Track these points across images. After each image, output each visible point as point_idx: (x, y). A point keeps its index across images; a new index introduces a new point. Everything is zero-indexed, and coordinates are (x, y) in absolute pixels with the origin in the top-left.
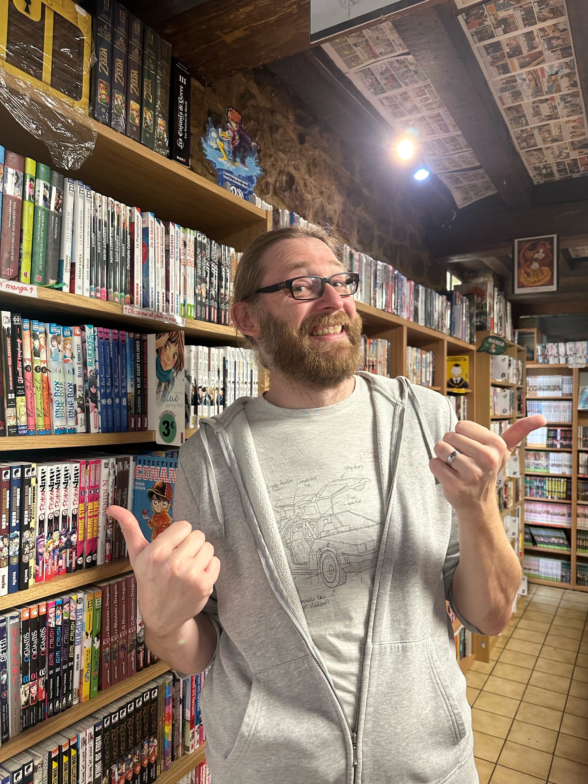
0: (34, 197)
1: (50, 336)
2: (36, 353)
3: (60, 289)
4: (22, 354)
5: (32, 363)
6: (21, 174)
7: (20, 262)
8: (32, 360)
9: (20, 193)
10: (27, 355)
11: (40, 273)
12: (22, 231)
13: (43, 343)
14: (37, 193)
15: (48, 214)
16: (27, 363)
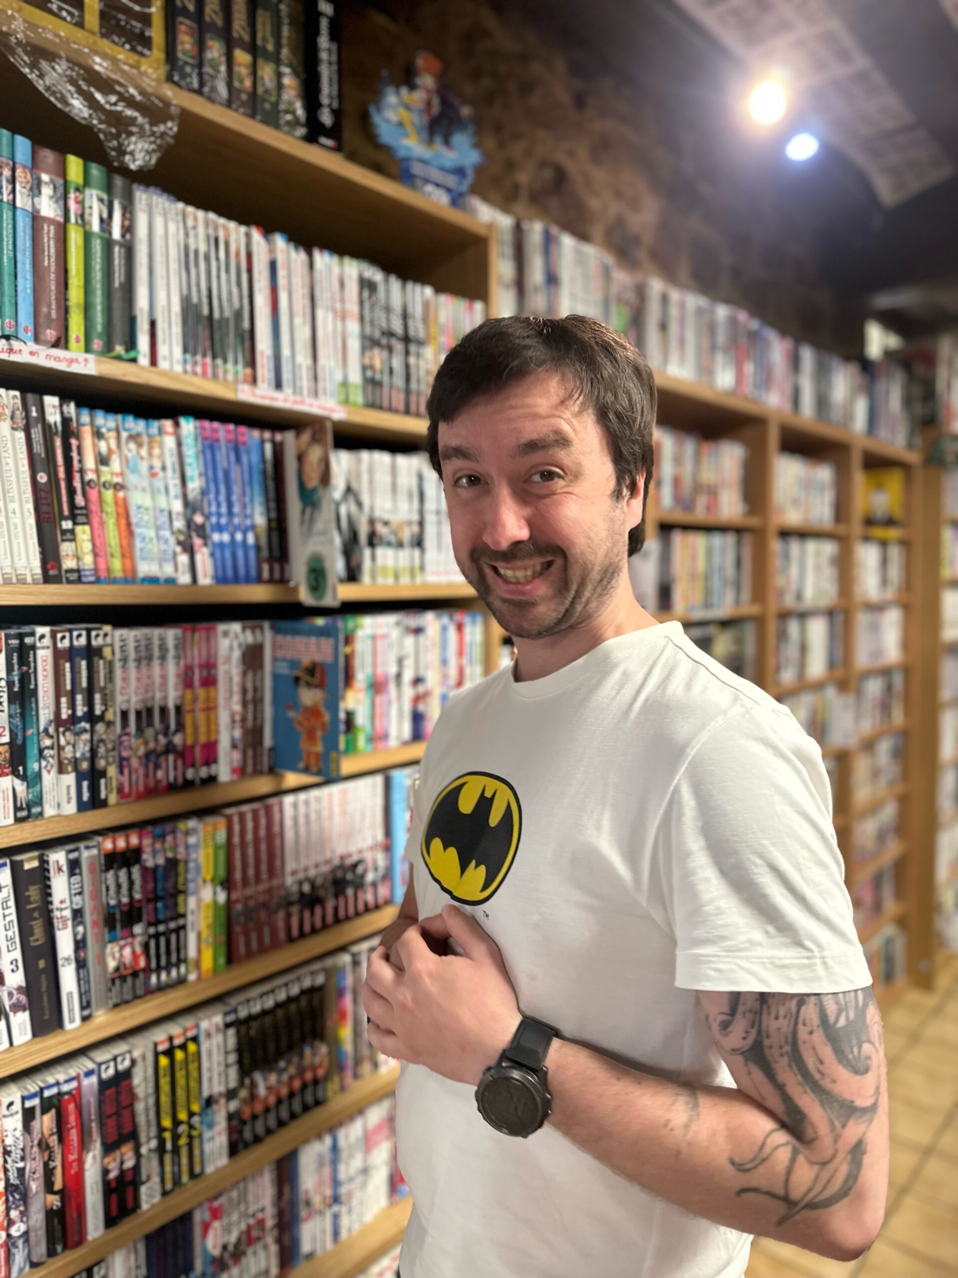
0: (82, 216)
1: (124, 435)
2: (103, 460)
3: (134, 360)
4: (80, 461)
5: (99, 477)
6: (60, 182)
7: (66, 320)
8: (97, 471)
9: (60, 212)
10: (90, 462)
11: (100, 336)
12: (66, 271)
13: (113, 444)
14: (87, 211)
15: (108, 244)
16: (90, 476)
